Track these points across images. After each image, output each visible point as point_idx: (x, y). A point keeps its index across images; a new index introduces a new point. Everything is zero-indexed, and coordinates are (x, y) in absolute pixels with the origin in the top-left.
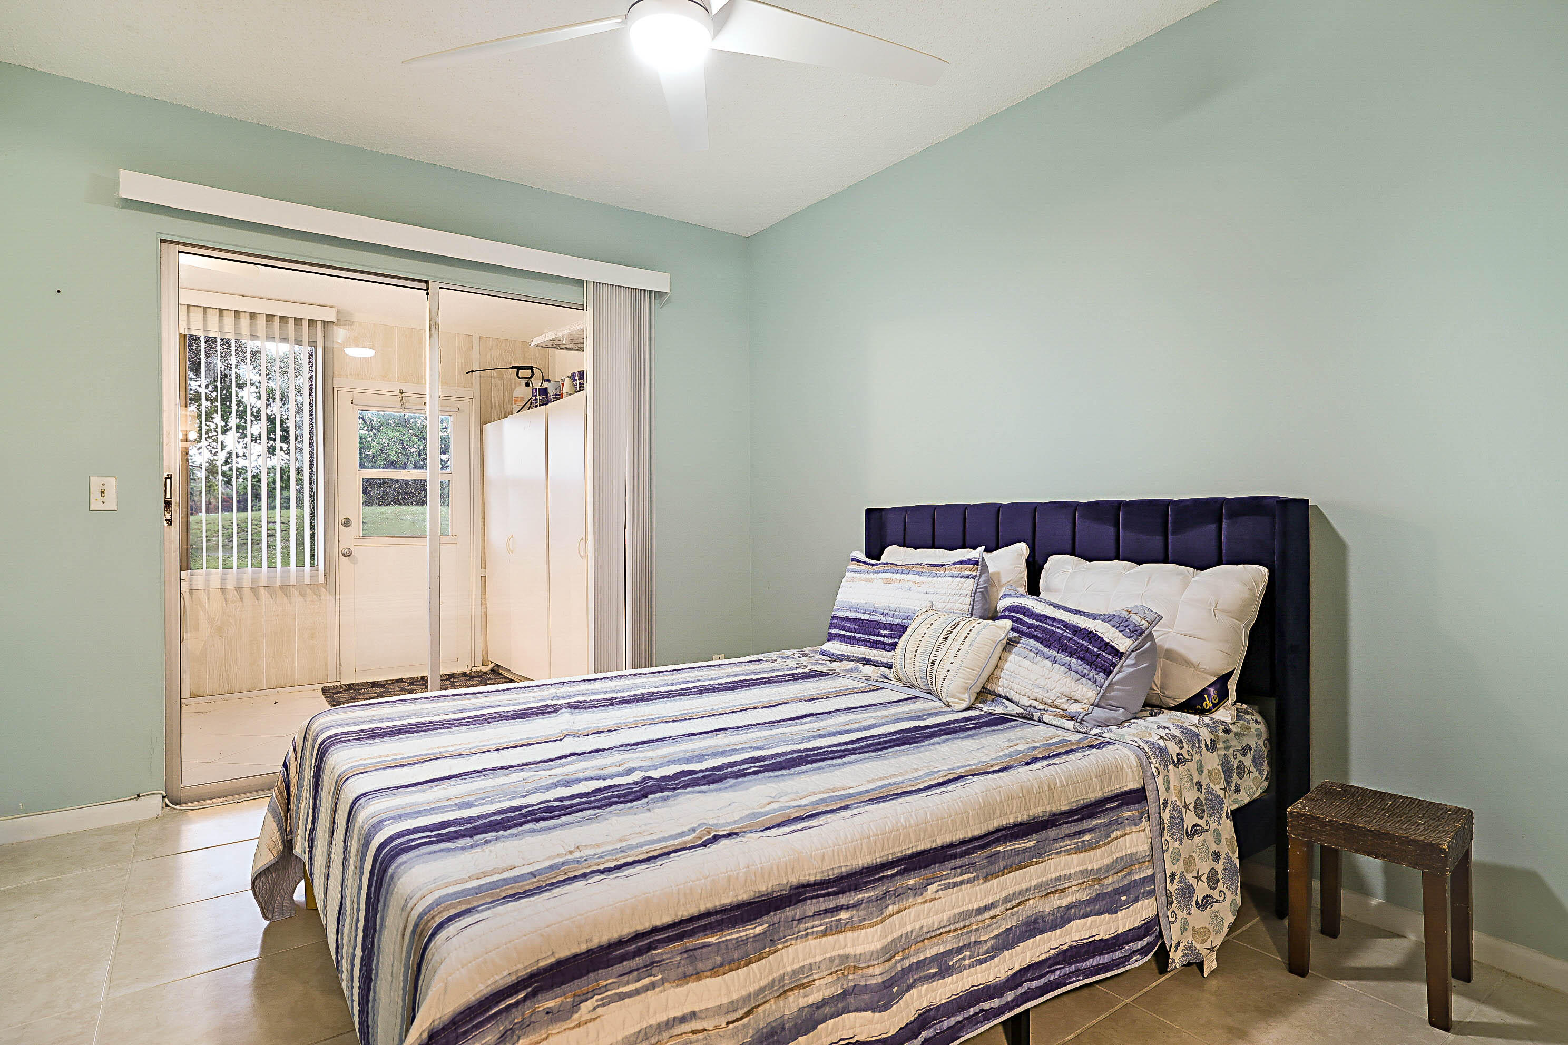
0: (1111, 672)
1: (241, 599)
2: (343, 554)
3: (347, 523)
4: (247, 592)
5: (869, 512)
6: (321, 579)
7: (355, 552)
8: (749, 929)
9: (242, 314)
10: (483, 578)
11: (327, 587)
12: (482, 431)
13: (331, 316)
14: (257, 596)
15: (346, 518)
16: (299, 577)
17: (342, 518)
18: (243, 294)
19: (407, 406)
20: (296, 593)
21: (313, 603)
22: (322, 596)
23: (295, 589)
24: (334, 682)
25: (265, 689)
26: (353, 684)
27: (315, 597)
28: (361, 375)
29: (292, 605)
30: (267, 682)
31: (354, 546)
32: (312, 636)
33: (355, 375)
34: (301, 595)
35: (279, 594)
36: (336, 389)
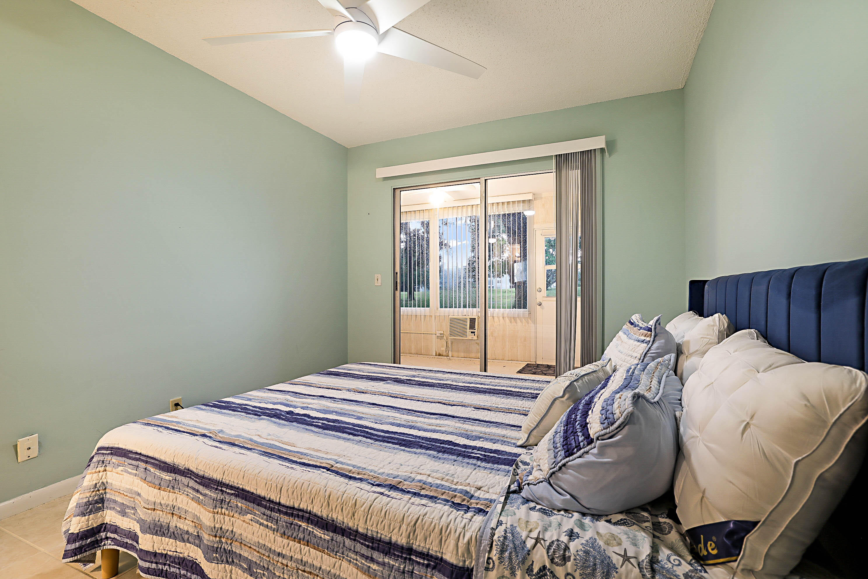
0: (572, 454)
2: (538, 305)
3: (539, 290)
4: (501, 319)
5: (692, 283)
7: (543, 304)
8: (164, 475)
9: (494, 204)
11: (531, 320)
13: (530, 197)
14: (505, 320)
15: (539, 288)
17: (537, 288)
20: (519, 321)
21: (525, 325)
22: (529, 323)
23: (518, 319)
24: (533, 362)
25: (507, 360)
26: (540, 364)
27: (526, 323)
28: (545, 221)
29: (517, 325)
30: (508, 357)
31: (543, 301)
32: (525, 340)
33: (543, 222)
34: (521, 322)
35: (513, 320)
36: (535, 230)
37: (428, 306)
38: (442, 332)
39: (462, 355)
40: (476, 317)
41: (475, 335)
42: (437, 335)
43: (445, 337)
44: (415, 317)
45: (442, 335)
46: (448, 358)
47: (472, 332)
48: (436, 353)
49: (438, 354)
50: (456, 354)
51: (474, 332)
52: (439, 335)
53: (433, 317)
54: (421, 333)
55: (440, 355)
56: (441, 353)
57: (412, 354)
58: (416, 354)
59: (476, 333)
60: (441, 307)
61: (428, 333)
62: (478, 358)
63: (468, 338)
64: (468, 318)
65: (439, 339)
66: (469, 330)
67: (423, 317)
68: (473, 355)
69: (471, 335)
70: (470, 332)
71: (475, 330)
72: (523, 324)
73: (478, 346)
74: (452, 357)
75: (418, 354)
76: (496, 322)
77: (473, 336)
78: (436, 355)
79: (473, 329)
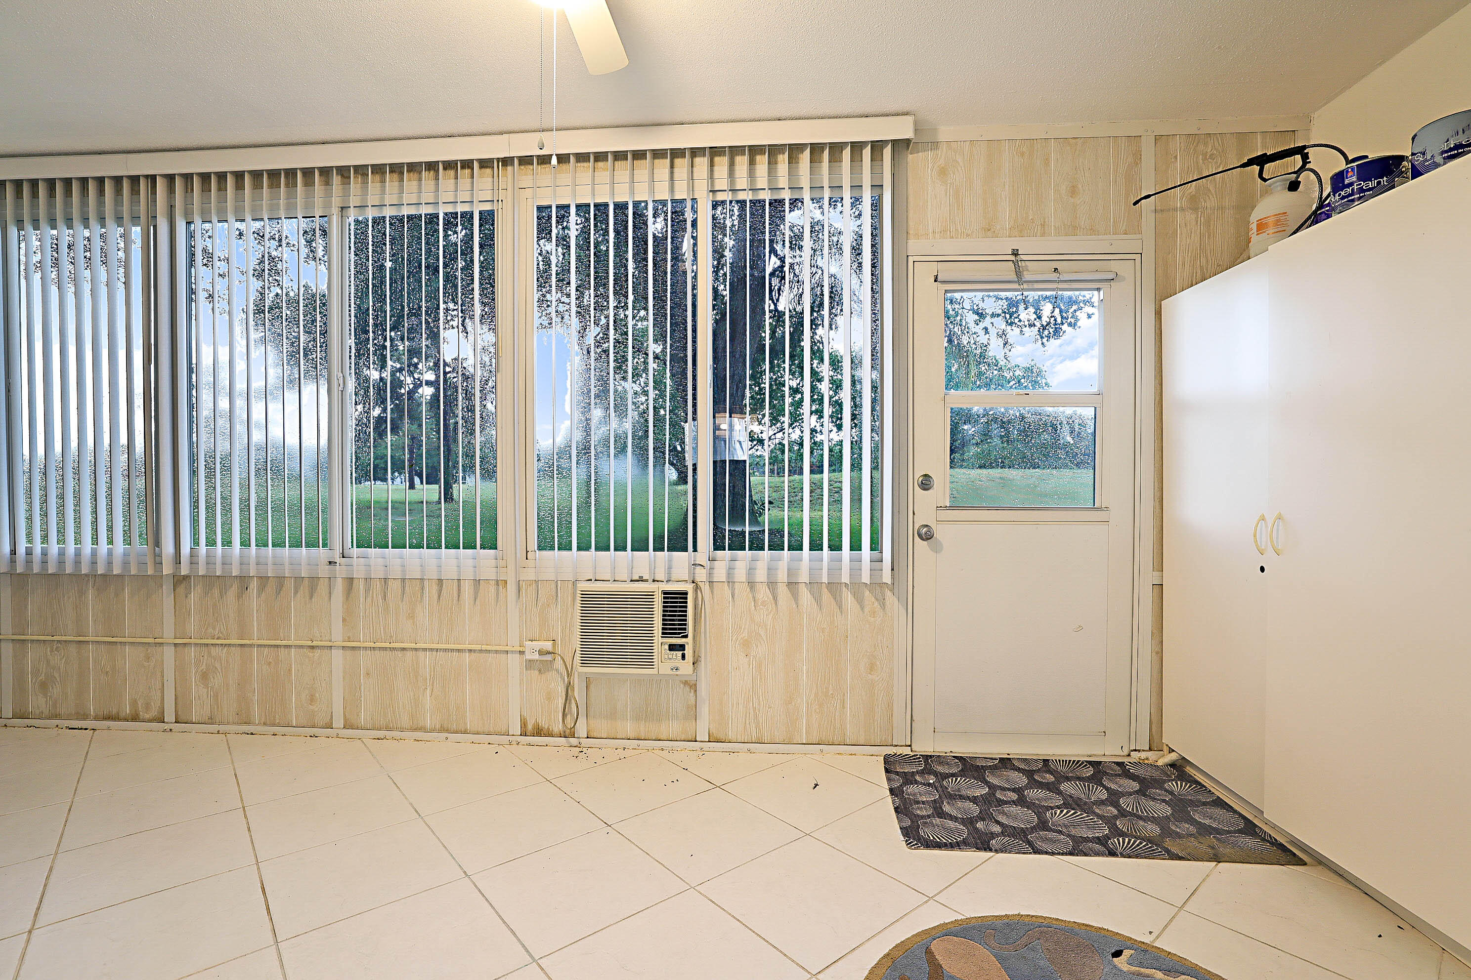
1: (775, 599)
2: (920, 536)
3: (926, 483)
4: (782, 590)
6: (887, 578)
7: (939, 532)
10: (1156, 588)
11: (896, 590)
12: (1158, 313)
13: (903, 130)
14: (795, 595)
15: (926, 475)
16: (855, 571)
17: (919, 474)
18: (778, 115)
19: (1027, 276)
20: (848, 598)
21: (873, 613)
22: (887, 603)
23: (848, 589)
24: (901, 746)
25: (804, 744)
26: (931, 756)
27: (876, 604)
28: (950, 232)
29: (843, 615)
30: (807, 732)
31: (938, 522)
32: (872, 668)
33: (941, 232)
34: (857, 601)
35: (826, 595)
36: (911, 259)
37: (490, 544)
38: (548, 646)
39: (629, 727)
40: (689, 588)
41: (683, 657)
42: (528, 656)
43: (559, 664)
44: (435, 588)
45: (549, 657)
46: (573, 741)
47: (672, 648)
48: (524, 724)
49: (530, 727)
50: (602, 726)
51: (682, 647)
52: (536, 656)
53: (511, 587)
54: (459, 651)
55: (539, 732)
56: (544, 724)
57: (423, 729)
58: (443, 729)
59: (688, 651)
60: (545, 545)
61: (489, 648)
62: (690, 739)
63: (656, 670)
64: (654, 592)
65: (537, 672)
66: (660, 638)
67: (467, 588)
68: (673, 728)
69: (670, 657)
70: (667, 647)
71: (686, 636)
72: (866, 610)
73: (692, 694)
74: (588, 737)
75: (448, 731)
76: (764, 602)
77: (679, 663)
78: (524, 734)
79: (679, 633)
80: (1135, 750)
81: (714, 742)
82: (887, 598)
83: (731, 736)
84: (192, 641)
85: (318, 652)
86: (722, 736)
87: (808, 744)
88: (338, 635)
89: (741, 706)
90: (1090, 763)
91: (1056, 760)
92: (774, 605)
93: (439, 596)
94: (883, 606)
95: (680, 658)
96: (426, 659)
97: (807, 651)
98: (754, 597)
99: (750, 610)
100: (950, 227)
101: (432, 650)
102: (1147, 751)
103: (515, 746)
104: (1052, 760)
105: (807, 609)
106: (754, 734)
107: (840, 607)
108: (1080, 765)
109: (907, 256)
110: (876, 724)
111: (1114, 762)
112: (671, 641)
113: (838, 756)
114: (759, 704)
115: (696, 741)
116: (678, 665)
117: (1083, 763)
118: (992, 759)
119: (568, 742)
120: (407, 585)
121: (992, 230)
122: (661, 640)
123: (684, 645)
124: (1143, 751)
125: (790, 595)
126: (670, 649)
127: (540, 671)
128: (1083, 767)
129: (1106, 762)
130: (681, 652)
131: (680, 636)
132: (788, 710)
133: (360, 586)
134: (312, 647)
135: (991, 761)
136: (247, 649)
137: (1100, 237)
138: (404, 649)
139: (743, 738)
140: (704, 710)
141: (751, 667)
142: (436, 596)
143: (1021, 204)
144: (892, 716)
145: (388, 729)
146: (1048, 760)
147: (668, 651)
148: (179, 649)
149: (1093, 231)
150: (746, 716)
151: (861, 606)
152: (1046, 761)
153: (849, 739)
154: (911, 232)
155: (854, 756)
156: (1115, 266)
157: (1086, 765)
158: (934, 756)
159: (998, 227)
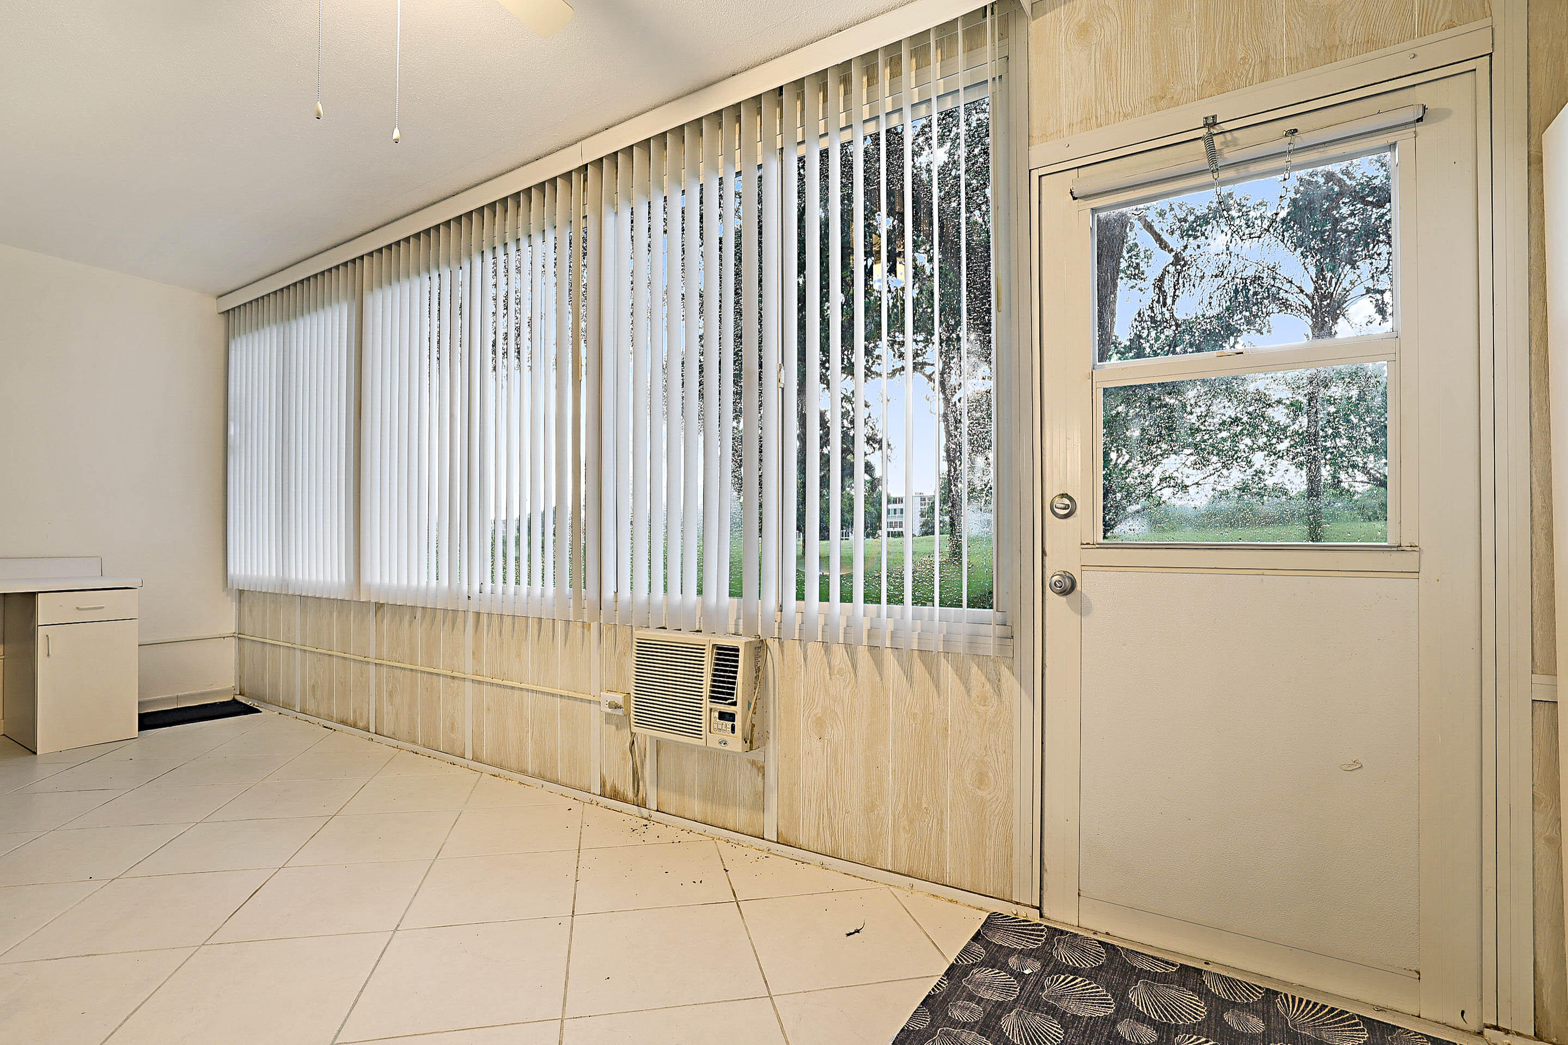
1: (854, 666)
2: (1055, 589)
3: (1063, 508)
4: (863, 655)
7: (1085, 583)
10: (1542, 711)
11: (1016, 669)
15: (1062, 496)
16: (955, 636)
17: (1051, 494)
19: (1231, 158)
21: (984, 700)
22: (1005, 686)
23: (948, 661)
24: (1025, 905)
25: (890, 871)
26: (1062, 932)
27: (988, 686)
28: (1097, 117)
29: (942, 698)
30: (894, 856)
31: (1083, 568)
32: (981, 780)
33: (1081, 122)
34: (960, 679)
35: (918, 668)
36: (1035, 175)
39: (696, 807)
40: (740, 643)
41: (733, 729)
42: (603, 708)
45: (620, 712)
46: (644, 812)
47: (722, 716)
48: (603, 785)
49: (608, 787)
50: (671, 801)
51: (731, 717)
52: (610, 709)
53: (594, 629)
54: (553, 695)
55: (616, 795)
56: (619, 789)
57: (523, 772)
58: (540, 776)
59: (737, 723)
61: (575, 695)
62: (757, 835)
63: (704, 740)
64: (705, 645)
65: (614, 727)
66: (708, 702)
67: (560, 626)
68: (739, 817)
69: (720, 727)
70: (717, 714)
71: (734, 704)
72: (974, 694)
73: (760, 779)
74: (657, 811)
75: (543, 778)
76: (841, 669)
77: (728, 736)
78: (603, 795)
79: (726, 699)
80: (1497, 1028)
81: (783, 844)
82: (1003, 680)
83: (802, 841)
84: (384, 662)
85: (456, 681)
86: (792, 840)
87: (894, 872)
88: (468, 668)
89: (813, 805)
90: (1368, 1022)
91: (1293, 998)
92: (852, 675)
93: (539, 636)
94: (998, 691)
95: (730, 730)
96: (529, 698)
97: (894, 742)
98: (829, 663)
99: (824, 678)
100: (1096, 109)
101: (533, 691)
102: (1528, 1037)
103: (594, 806)
104: (1286, 996)
105: (893, 684)
106: (828, 845)
107: (937, 687)
108: (1343, 1020)
109: (1030, 171)
110: (987, 863)
111: (1428, 1037)
112: (722, 708)
113: (932, 899)
114: (835, 806)
115: (763, 839)
116: (725, 738)
117: (1352, 1017)
118: (1167, 963)
119: (640, 812)
120: (516, 621)
121: (1169, 96)
122: (710, 705)
123: (734, 715)
124: (1518, 1034)
125: (872, 662)
126: (720, 718)
127: (617, 726)
128: (1348, 1026)
129: (1408, 1032)
130: (731, 723)
131: (727, 702)
132: (869, 821)
133: (484, 619)
134: (453, 678)
135: (1162, 965)
136: (414, 673)
137: (1389, 50)
138: (513, 688)
139: (815, 847)
140: (772, 801)
141: (825, 754)
142: (536, 636)
143: (1221, 41)
144: (1011, 856)
145: (501, 767)
146: (1276, 993)
147: (718, 720)
148: (378, 667)
149: (1371, 43)
150: (819, 818)
151: (966, 687)
152: (1271, 994)
153: (950, 877)
154: (1035, 133)
155: (953, 905)
156: (1422, 96)
157: (1356, 1024)
158: (1067, 933)
159: (1179, 88)
